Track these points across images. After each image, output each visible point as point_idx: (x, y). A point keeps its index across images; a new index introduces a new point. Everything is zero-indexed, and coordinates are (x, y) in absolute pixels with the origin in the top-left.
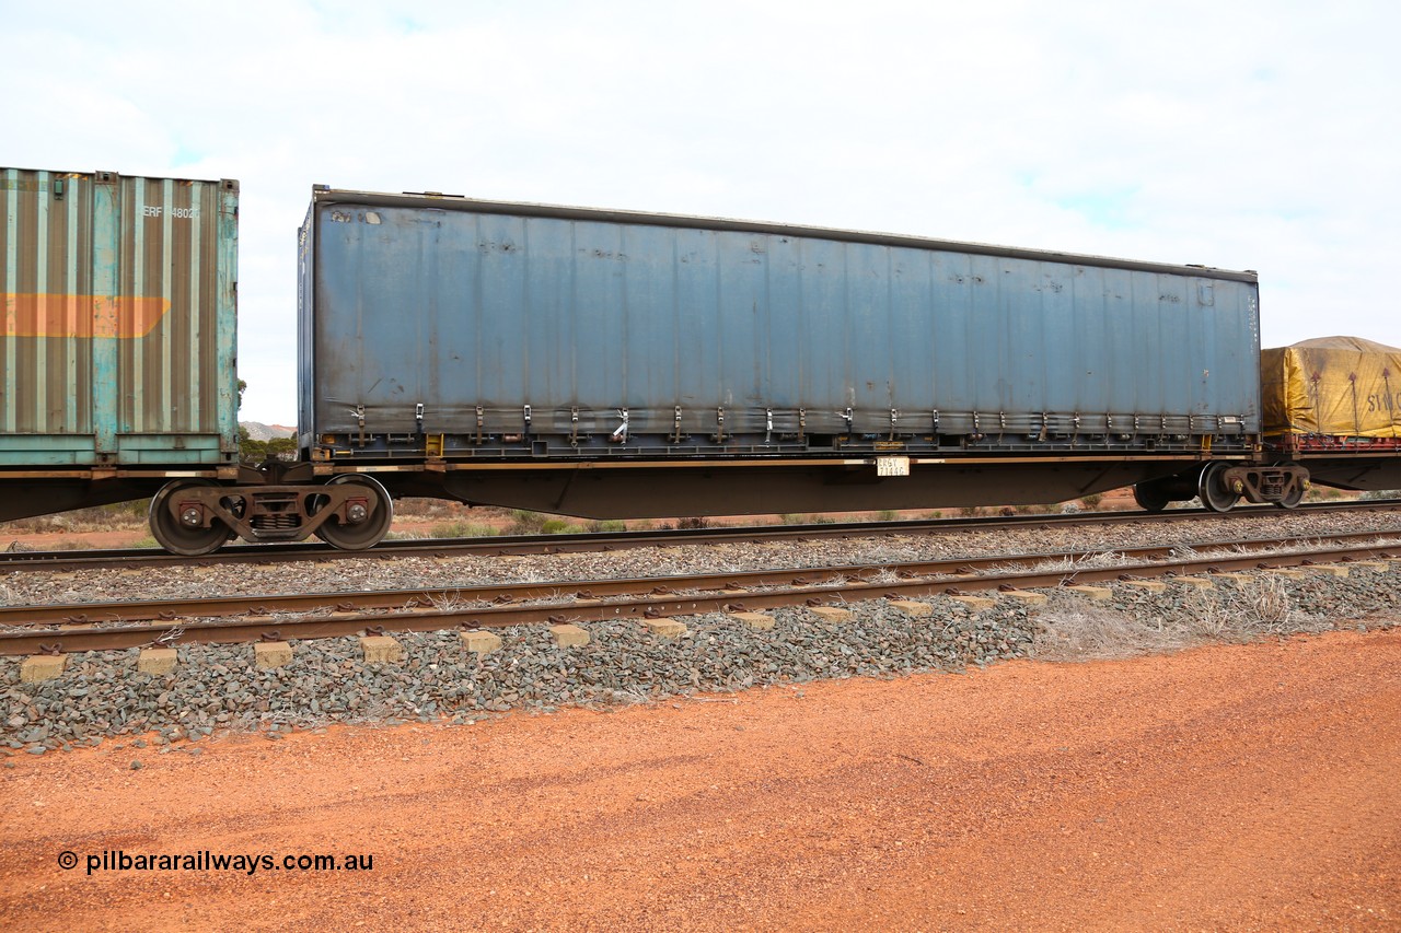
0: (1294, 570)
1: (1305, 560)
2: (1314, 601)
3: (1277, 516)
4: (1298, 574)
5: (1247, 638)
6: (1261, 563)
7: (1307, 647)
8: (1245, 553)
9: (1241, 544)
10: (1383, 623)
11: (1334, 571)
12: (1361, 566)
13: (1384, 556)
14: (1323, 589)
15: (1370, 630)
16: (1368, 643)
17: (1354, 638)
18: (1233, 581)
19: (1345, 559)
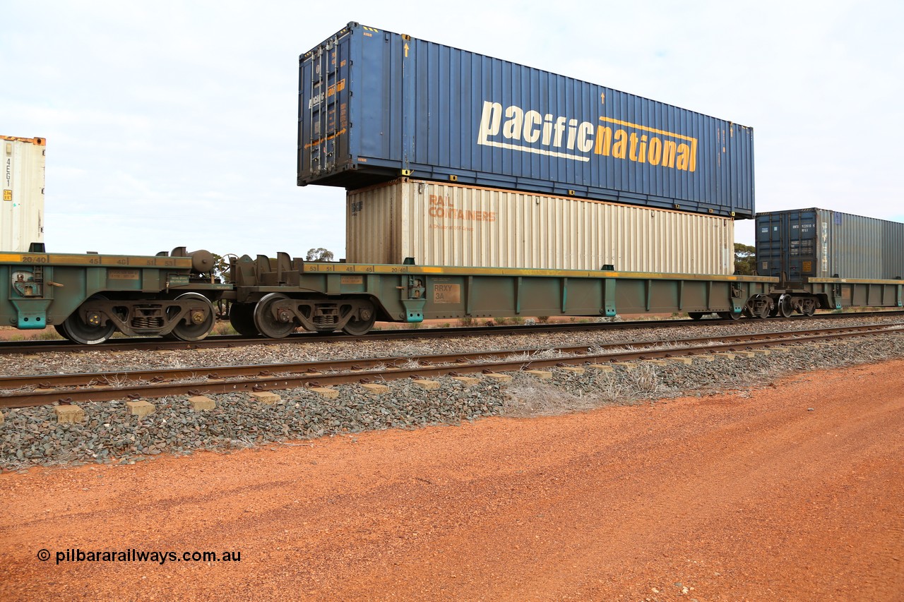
0: (661, 360)
1: (667, 354)
2: (672, 379)
3: (652, 327)
4: (663, 363)
5: (632, 402)
6: (642, 356)
7: (667, 407)
8: (633, 350)
9: (630, 345)
10: (710, 392)
11: (683, 361)
12: (699, 358)
13: (712, 352)
14: (677, 372)
15: (703, 396)
16: (701, 403)
17: (694, 401)
18: (625, 367)
19: (690, 354)
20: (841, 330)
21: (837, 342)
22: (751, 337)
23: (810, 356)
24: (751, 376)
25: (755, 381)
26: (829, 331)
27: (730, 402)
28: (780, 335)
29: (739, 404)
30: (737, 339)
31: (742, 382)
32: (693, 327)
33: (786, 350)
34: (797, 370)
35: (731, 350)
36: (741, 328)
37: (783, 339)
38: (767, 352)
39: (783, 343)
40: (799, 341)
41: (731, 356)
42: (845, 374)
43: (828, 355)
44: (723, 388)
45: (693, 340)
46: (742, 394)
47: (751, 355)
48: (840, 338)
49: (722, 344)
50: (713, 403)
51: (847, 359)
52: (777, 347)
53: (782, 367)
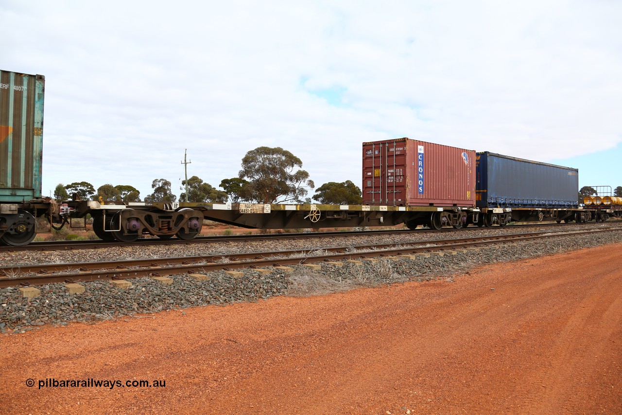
0: (394, 257)
1: (399, 253)
2: (402, 269)
3: (390, 235)
4: (396, 258)
5: (375, 286)
6: (382, 254)
7: (398, 289)
8: (376, 250)
9: (374, 246)
10: (427, 278)
11: (409, 257)
12: (420, 255)
13: (429, 251)
14: (405, 264)
15: (422, 281)
16: (421, 286)
17: (416, 284)
18: (371, 262)
19: (414, 252)
20: (513, 236)
21: (510, 244)
22: (455, 241)
23: (493, 254)
24: (454, 267)
25: (457, 270)
26: (505, 237)
27: (440, 285)
28: (474, 240)
29: (446, 286)
30: (445, 242)
31: (448, 271)
32: (416, 234)
33: (477, 249)
34: (484, 263)
35: (441, 250)
36: (448, 235)
37: (474, 242)
38: (465, 251)
39: (476, 245)
40: (485, 244)
41: (441, 254)
42: (515, 265)
43: (505, 253)
44: (436, 276)
45: (416, 243)
46: (448, 279)
47: (454, 253)
48: (512, 241)
49: (435, 245)
50: (429, 285)
51: (517, 256)
52: (471, 248)
53: (475, 261)
